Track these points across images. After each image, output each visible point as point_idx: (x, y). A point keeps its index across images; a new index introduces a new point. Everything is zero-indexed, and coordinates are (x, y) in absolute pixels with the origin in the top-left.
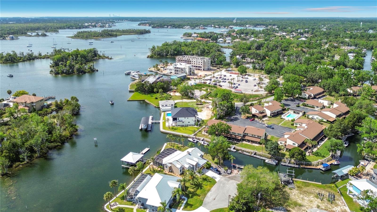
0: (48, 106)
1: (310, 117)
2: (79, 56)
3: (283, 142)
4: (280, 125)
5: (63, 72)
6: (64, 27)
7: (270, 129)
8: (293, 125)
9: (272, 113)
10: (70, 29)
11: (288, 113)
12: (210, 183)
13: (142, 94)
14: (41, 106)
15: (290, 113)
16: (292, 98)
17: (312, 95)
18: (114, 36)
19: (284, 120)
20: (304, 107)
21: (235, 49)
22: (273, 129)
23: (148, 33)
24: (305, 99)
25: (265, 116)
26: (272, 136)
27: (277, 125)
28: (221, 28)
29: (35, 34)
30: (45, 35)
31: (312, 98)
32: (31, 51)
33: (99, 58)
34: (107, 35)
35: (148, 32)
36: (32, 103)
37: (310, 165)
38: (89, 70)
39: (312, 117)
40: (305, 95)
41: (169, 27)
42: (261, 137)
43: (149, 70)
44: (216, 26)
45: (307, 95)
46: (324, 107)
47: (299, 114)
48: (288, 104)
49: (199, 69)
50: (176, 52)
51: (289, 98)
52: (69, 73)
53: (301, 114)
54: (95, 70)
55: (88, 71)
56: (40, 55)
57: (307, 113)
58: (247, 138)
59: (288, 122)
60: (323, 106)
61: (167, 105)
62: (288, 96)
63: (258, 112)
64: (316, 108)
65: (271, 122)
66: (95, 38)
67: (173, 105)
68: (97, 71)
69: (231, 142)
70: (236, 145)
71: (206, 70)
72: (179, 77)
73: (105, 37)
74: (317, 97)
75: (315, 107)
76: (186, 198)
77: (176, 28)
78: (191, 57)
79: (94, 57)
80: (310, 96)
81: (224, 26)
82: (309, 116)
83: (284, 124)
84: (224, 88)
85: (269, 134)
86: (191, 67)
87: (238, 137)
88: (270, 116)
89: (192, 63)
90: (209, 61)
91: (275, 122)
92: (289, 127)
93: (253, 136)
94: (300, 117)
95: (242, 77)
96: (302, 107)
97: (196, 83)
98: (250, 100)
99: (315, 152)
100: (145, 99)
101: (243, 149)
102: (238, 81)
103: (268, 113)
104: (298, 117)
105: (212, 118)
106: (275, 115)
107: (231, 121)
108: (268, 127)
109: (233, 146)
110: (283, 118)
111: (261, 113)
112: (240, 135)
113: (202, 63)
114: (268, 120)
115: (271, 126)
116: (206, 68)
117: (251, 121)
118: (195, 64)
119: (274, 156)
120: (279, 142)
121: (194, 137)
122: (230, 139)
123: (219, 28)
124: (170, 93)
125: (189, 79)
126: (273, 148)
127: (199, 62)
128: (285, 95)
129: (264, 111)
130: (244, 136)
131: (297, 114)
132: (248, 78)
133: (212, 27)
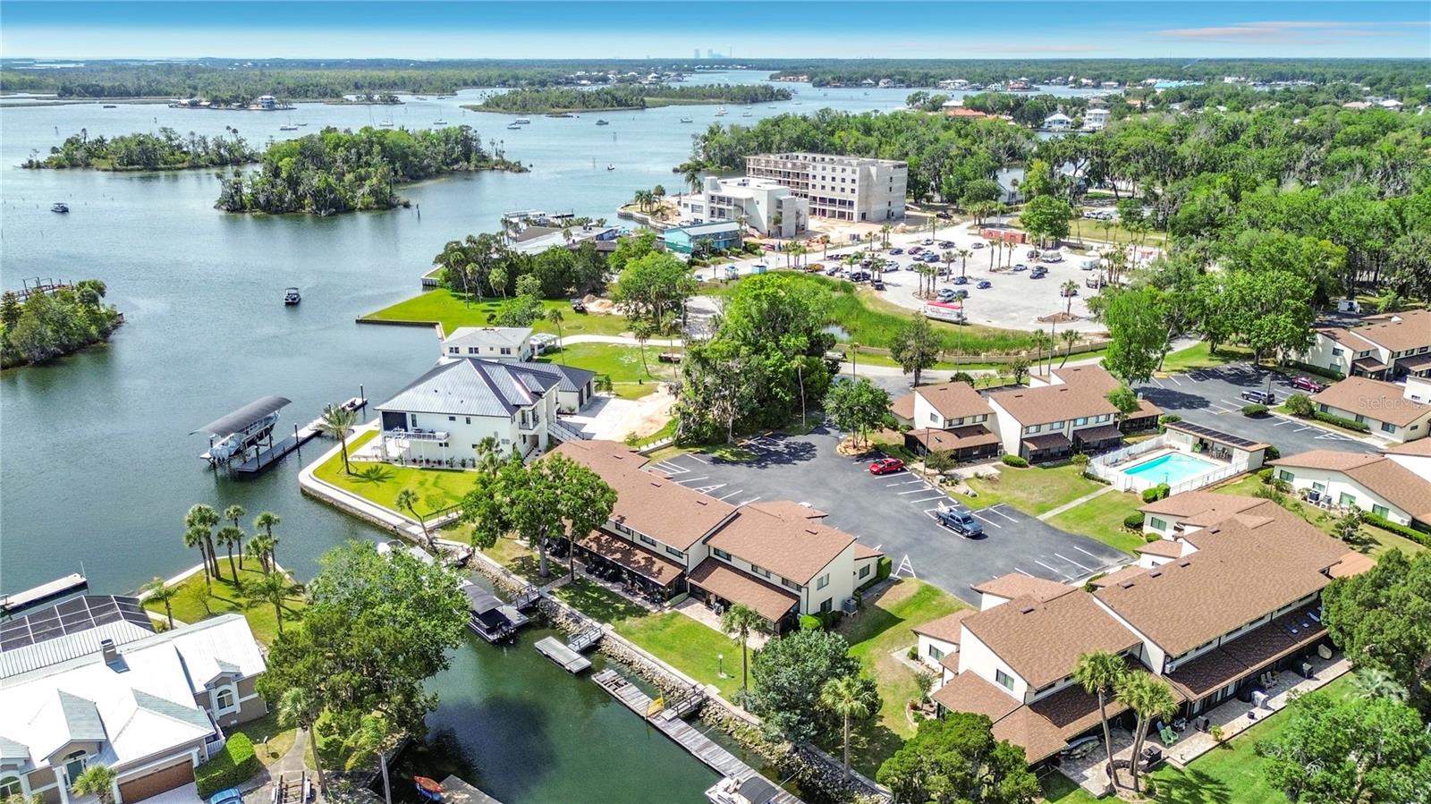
1: (1300, 483)
3: (947, 649)
4: (1042, 517)
7: (954, 541)
8: (1138, 526)
9: (1027, 440)
11: (1160, 447)
13: (459, 298)
15: (1168, 450)
16: (1246, 366)
17: (1384, 355)
18: (632, 105)
19: (1095, 489)
20: (1296, 420)
22: (978, 536)
24: (1333, 375)
25: (991, 451)
26: (928, 588)
27: (1023, 517)
28: (1105, 86)
29: (364, 97)
30: (390, 101)
31: (1380, 375)
32: (235, 131)
33: (478, 170)
34: (607, 102)
35: (783, 96)
39: (1309, 484)
40: (1336, 352)
41: (881, 84)
42: (799, 588)
43: (622, 211)
45: (1348, 355)
47: (1229, 458)
48: (1198, 394)
49: (842, 215)
51: (1224, 367)
52: (277, 211)
53: (1241, 460)
54: (398, 204)
55: (363, 203)
57: (1287, 455)
58: (718, 582)
59: (1116, 506)
61: (476, 350)
62: (1227, 356)
63: (940, 424)
64: (1378, 432)
65: (998, 493)
66: (557, 110)
67: (509, 351)
68: (406, 206)
69: (611, 595)
70: (630, 622)
71: (873, 217)
72: (697, 237)
74: (1418, 369)
75: (1371, 424)
77: (909, 86)
79: (457, 163)
80: (1368, 359)
81: (1117, 78)
82: (1290, 476)
83: (1081, 516)
84: (888, 296)
85: (921, 571)
86: (782, 198)
87: (660, 571)
88: (1017, 455)
89: (814, 186)
90: (894, 176)
91: (1024, 495)
92: (1100, 538)
93: (755, 577)
94: (1231, 477)
95: (1033, 255)
96: (1287, 417)
97: (763, 264)
98: (977, 360)
99: (1175, 776)
100: (442, 319)
101: (646, 659)
102: (995, 271)
103: (1010, 433)
104: (1211, 481)
105: (659, 436)
106: (1056, 450)
107: (749, 464)
108: (945, 525)
109: (597, 625)
110: (1101, 476)
111: (960, 432)
112: (680, 555)
113: (856, 186)
114: (990, 479)
115: (966, 520)
116: (878, 207)
117: (877, 473)
118: (823, 187)
119: (809, 757)
120: (923, 645)
121: (424, 536)
122: (615, 578)
123: (1094, 87)
124: (593, 301)
125: (750, 250)
126: (780, 690)
127: (843, 180)
128: (1213, 350)
129: (985, 417)
130: (711, 563)
131: (1219, 457)
132: (1060, 260)
133: (1064, 83)
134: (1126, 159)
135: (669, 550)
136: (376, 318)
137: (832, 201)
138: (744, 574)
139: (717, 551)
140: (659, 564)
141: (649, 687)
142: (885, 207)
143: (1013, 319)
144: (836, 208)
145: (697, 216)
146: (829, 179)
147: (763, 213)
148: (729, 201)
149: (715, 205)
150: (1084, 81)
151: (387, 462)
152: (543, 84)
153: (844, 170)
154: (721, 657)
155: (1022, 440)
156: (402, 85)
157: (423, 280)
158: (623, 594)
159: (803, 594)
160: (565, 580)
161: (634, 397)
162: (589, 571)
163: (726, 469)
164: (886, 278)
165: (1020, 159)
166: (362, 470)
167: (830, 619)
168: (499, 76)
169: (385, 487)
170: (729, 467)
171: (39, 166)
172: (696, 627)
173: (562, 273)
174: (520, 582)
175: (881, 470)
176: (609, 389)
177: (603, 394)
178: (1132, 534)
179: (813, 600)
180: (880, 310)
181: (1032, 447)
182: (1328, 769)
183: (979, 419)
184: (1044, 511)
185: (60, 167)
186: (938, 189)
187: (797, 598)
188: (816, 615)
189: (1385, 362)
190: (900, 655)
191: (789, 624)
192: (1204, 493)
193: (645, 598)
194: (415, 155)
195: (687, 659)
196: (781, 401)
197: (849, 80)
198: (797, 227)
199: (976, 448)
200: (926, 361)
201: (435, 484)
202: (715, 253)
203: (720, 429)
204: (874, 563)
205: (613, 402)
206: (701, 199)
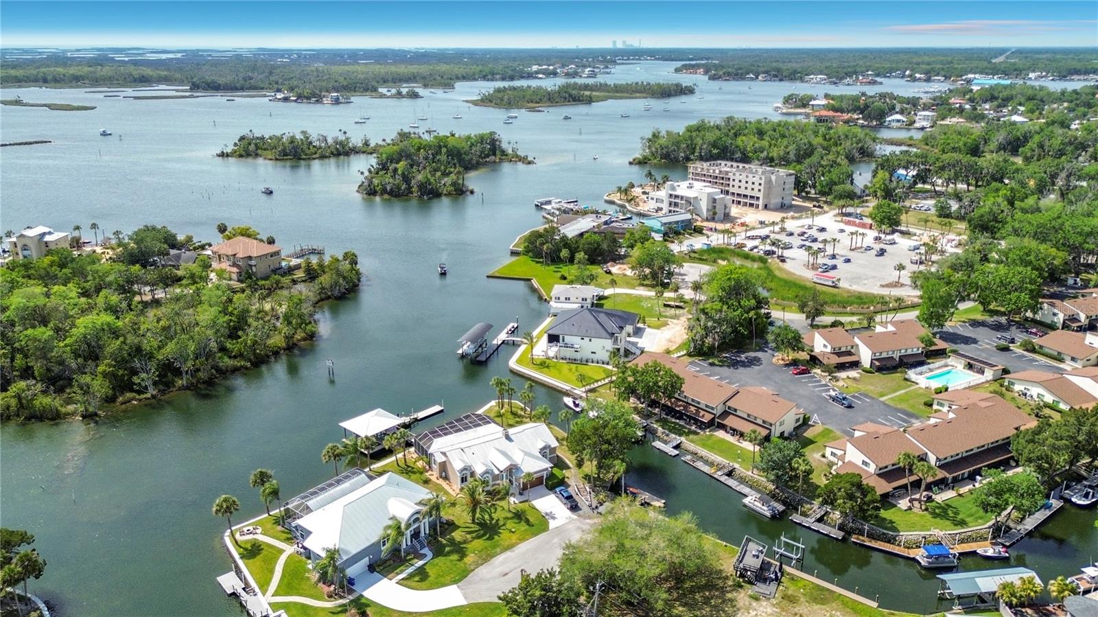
0: (291, 270)
1: (1018, 387)
2: (444, 150)
3: (839, 453)
4: (882, 399)
5: (384, 191)
6: (474, 74)
7: (839, 408)
8: (931, 405)
9: (875, 359)
10: (488, 80)
11: (946, 366)
12: (527, 527)
13: (538, 262)
14: (272, 267)
15: (950, 368)
16: (1003, 319)
17: (1083, 317)
18: (583, 101)
19: (909, 386)
20: (1024, 353)
21: (927, 147)
22: (850, 407)
23: (685, 94)
24: (1052, 327)
25: (855, 365)
26: (827, 429)
27: (872, 398)
28: (934, 81)
29: (394, 91)
30: (414, 96)
31: (1081, 329)
32: (345, 133)
33: (501, 160)
34: (565, 98)
35: (689, 91)
36: (250, 258)
37: (890, 540)
38: (452, 188)
40: (1055, 314)
41: (760, 78)
42: (771, 425)
43: (607, 198)
45: (1061, 316)
47: (982, 372)
48: (973, 336)
49: (751, 205)
50: (715, 151)
52: (396, 195)
53: (989, 374)
54: (467, 190)
55: (446, 191)
56: (366, 144)
57: (1014, 372)
58: (730, 421)
59: (921, 395)
61: (569, 299)
62: (994, 313)
63: (829, 349)
64: (1069, 362)
65: (859, 386)
66: (531, 105)
67: (586, 300)
68: (472, 192)
69: (680, 425)
70: (691, 436)
71: (772, 206)
72: (665, 224)
73: (557, 102)
75: (1065, 357)
76: (430, 555)
77: (781, 80)
78: (738, 167)
79: (488, 157)
80: (1073, 319)
81: (943, 74)
82: (1013, 384)
83: (901, 399)
84: (788, 266)
85: (823, 422)
86: (716, 197)
87: (703, 416)
88: (869, 367)
89: (733, 186)
90: (786, 181)
91: (872, 388)
92: (911, 410)
93: (749, 419)
94: (983, 383)
95: (877, 239)
96: (1020, 351)
97: (709, 243)
98: (845, 311)
99: (937, 504)
100: (535, 276)
101: (703, 452)
102: (853, 250)
103: (865, 356)
104: (971, 384)
105: (678, 349)
106: (890, 365)
107: (729, 367)
108: (833, 401)
109: (678, 438)
110: (913, 380)
111: (839, 354)
112: (713, 409)
113: (762, 188)
114: (855, 379)
115: (844, 399)
116: (776, 201)
117: (796, 374)
118: (740, 187)
119: (782, 491)
120: (828, 451)
122: (680, 418)
123: (925, 80)
124: (614, 266)
125: (699, 231)
126: (774, 462)
127: (753, 183)
128: (984, 309)
129: (852, 347)
130: (725, 414)
131: (978, 372)
132: (895, 243)
133: (902, 77)
135: (707, 406)
136: (498, 275)
137: (745, 196)
138: (744, 419)
139: (729, 408)
140: (702, 413)
141: (706, 462)
142: (779, 200)
143: (865, 284)
144: (749, 201)
145: (660, 205)
146: (743, 182)
147: (704, 206)
148: (682, 198)
149: (672, 200)
150: (918, 76)
151: (549, 359)
153: (754, 177)
154: (739, 452)
155: (872, 359)
157: (510, 250)
158: (685, 425)
159: (773, 428)
160: (656, 417)
161: (658, 328)
162: (667, 414)
163: (717, 369)
164: (786, 253)
165: (868, 156)
166: (538, 363)
169: (554, 371)
170: (718, 368)
171: (228, 155)
172: (723, 441)
173: (595, 249)
174: (636, 418)
175: (798, 372)
177: (640, 325)
178: (928, 409)
179: (776, 431)
180: (784, 276)
181: (877, 364)
182: (997, 498)
183: (849, 348)
184: (882, 396)
185: (241, 156)
186: (814, 186)
187: (770, 430)
188: (778, 437)
189: (1083, 321)
190: (818, 456)
191: (767, 438)
192: (967, 391)
193: (696, 427)
194: (464, 152)
195: (722, 452)
196: (743, 334)
197: (736, 75)
198: (725, 214)
199: (847, 363)
200: (818, 312)
201: (577, 370)
202: (677, 233)
203: (712, 348)
204: (802, 416)
205: (648, 330)
206: (663, 194)
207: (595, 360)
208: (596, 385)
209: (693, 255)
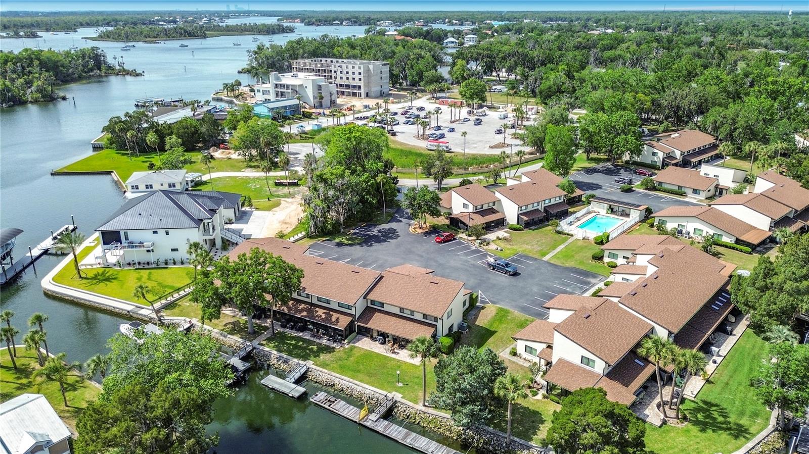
1: (670, 226)
3: (540, 347)
4: (546, 258)
7: (502, 279)
8: (601, 259)
9: (523, 214)
11: (589, 213)
13: (123, 154)
15: (593, 214)
16: (609, 165)
17: (678, 154)
18: (198, 36)
19: (566, 240)
20: (647, 191)
22: (515, 274)
23: (287, 32)
24: (653, 167)
25: (501, 223)
26: (501, 310)
27: (536, 259)
30: (32, 36)
31: (676, 165)
33: (107, 75)
34: (181, 34)
35: (290, 31)
39: (675, 225)
40: (654, 154)
41: (344, 23)
42: (436, 319)
43: (214, 96)
44: (454, 22)
45: (661, 155)
46: (721, 193)
47: (628, 215)
48: (595, 182)
49: (354, 94)
51: (599, 166)
53: (635, 216)
55: (32, 98)
57: (655, 212)
58: (377, 323)
59: (581, 248)
60: (716, 187)
61: (151, 187)
62: (598, 160)
63: (471, 209)
64: (690, 195)
65: (515, 247)
66: (148, 39)
67: (175, 185)
68: (64, 99)
69: (305, 341)
70: (323, 357)
71: (373, 95)
72: (273, 109)
73: (174, 37)
74: (695, 160)
75: (686, 190)
77: (360, 25)
78: (337, 62)
79: (92, 71)
80: (670, 156)
81: (471, 20)
82: (664, 222)
83: (566, 255)
84: (399, 138)
85: (492, 299)
86: (321, 84)
87: (337, 320)
88: (516, 223)
89: (336, 77)
90: (382, 70)
91: (529, 247)
92: (582, 267)
93: (403, 316)
94: (633, 226)
95: (471, 113)
96: (641, 191)
97: (319, 125)
98: (468, 172)
99: (693, 405)
100: (116, 169)
101: (343, 381)
102: (453, 122)
103: (511, 211)
104: (624, 229)
105: (295, 231)
106: (537, 219)
107: (360, 244)
108: (494, 269)
109: (302, 363)
110: (567, 232)
111: (483, 213)
112: (349, 308)
113: (362, 77)
114: (505, 239)
115: (507, 265)
116: (375, 89)
117: (441, 242)
118: (341, 78)
119: (477, 431)
120: (520, 346)
121: (154, 315)
122: (303, 329)
123: (460, 25)
124: (217, 151)
125: (308, 116)
127: (354, 73)
128: (588, 157)
129: (495, 204)
130: (369, 312)
131: (622, 215)
132: (485, 115)
133: (444, 24)
134: (504, 58)
135: (340, 305)
136: (66, 171)
137: (348, 86)
138: (395, 316)
139: (373, 302)
140: (335, 316)
142: (379, 88)
143: (475, 148)
144: (352, 90)
145: (267, 97)
146: (344, 73)
147: (310, 93)
148: (288, 86)
149: (279, 90)
151: (108, 267)
152: (135, 24)
153: (353, 67)
154: (398, 372)
155: (518, 215)
156: (38, 25)
157: (92, 144)
158: (312, 339)
159: (439, 324)
160: (267, 334)
161: (269, 209)
162: (283, 326)
163: (346, 249)
164: (396, 128)
166: (91, 275)
167: (457, 337)
168: (104, 19)
169: (113, 285)
170: (348, 248)
172: (369, 355)
173: (193, 134)
174: (235, 340)
175: (442, 240)
176: (250, 205)
177: (246, 208)
178: (597, 263)
179: (445, 326)
180: (399, 147)
181: (526, 218)
184: (544, 255)
186: (405, 78)
187: (435, 326)
188: (447, 336)
189: (678, 158)
190: (506, 355)
193: (329, 340)
194: (63, 66)
195: (371, 377)
196: (371, 204)
197: (326, 21)
198: (331, 101)
199: (493, 222)
200: (446, 174)
201: (149, 279)
202: (286, 118)
203: (336, 226)
204: (467, 297)
205: (256, 213)
206: (269, 86)
207: (178, 259)
208: (176, 296)
209: (304, 135)
